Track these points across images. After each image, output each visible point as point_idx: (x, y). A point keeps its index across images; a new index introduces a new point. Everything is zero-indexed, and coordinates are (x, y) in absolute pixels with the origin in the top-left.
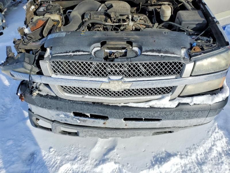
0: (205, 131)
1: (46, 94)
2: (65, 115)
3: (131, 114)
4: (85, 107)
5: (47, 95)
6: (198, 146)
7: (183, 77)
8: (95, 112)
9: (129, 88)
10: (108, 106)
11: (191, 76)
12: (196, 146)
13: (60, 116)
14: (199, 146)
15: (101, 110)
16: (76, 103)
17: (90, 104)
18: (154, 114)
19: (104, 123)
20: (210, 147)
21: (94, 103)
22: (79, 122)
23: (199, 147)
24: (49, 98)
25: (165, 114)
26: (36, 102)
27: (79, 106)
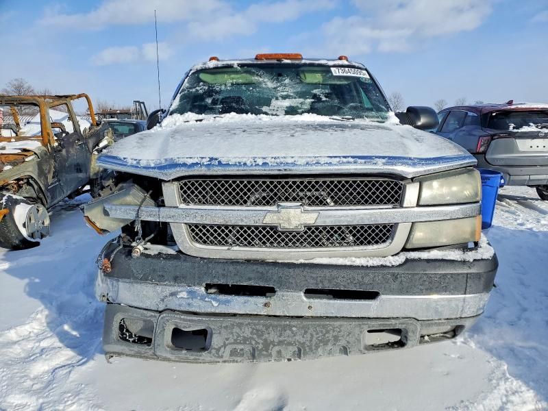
0: (483, 379)
1: (157, 253)
2: (190, 293)
3: (319, 279)
4: (231, 268)
5: (160, 253)
6: (471, 403)
7: (404, 206)
8: (250, 279)
9: (314, 222)
10: (275, 264)
11: (418, 205)
12: (467, 403)
13: (178, 297)
14: (474, 404)
15: (262, 273)
16: (215, 262)
17: (242, 263)
18: (363, 277)
19: (266, 305)
20: (499, 406)
21: (248, 261)
22: (215, 304)
23: (476, 404)
24: (163, 258)
25: (383, 277)
26: (135, 271)
27: (219, 269)
